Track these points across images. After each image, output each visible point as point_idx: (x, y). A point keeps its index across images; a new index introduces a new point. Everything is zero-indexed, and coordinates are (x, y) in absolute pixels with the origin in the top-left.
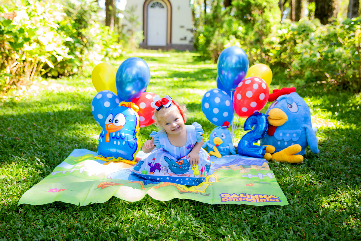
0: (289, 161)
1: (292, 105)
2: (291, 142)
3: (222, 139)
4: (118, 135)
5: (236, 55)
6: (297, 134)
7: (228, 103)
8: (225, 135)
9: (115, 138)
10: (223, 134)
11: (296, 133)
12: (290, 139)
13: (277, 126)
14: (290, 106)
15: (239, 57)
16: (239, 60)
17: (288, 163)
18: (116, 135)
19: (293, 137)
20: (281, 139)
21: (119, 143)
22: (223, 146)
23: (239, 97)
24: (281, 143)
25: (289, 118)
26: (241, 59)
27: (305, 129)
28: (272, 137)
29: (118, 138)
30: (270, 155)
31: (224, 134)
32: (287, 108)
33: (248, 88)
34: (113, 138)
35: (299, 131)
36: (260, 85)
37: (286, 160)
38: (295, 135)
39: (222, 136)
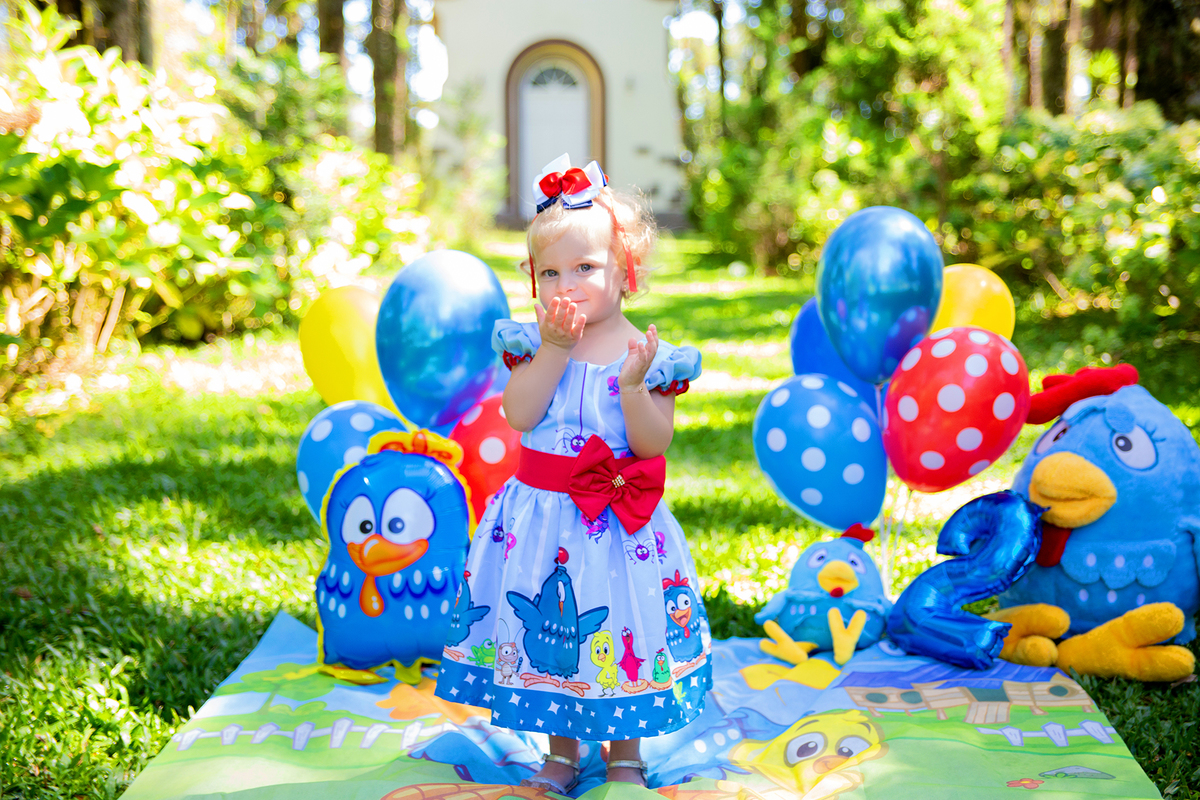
0: (1133, 674)
2: (1137, 592)
4: (418, 578)
6: (1161, 557)
7: (861, 430)
8: (862, 561)
9: (408, 596)
10: (853, 557)
11: (1156, 554)
12: (1131, 580)
13: (1072, 526)
14: (1122, 443)
17: (1130, 681)
18: (407, 584)
19: (1144, 570)
20: (1093, 578)
21: (425, 612)
23: (908, 409)
24: (1091, 594)
25: (1119, 490)
27: (1190, 535)
28: (1054, 571)
29: (418, 591)
30: (1050, 644)
32: (1109, 451)
33: (942, 375)
34: (397, 595)
35: (1169, 545)
36: (994, 362)
37: (1118, 669)
38: (1148, 561)
39: (854, 563)
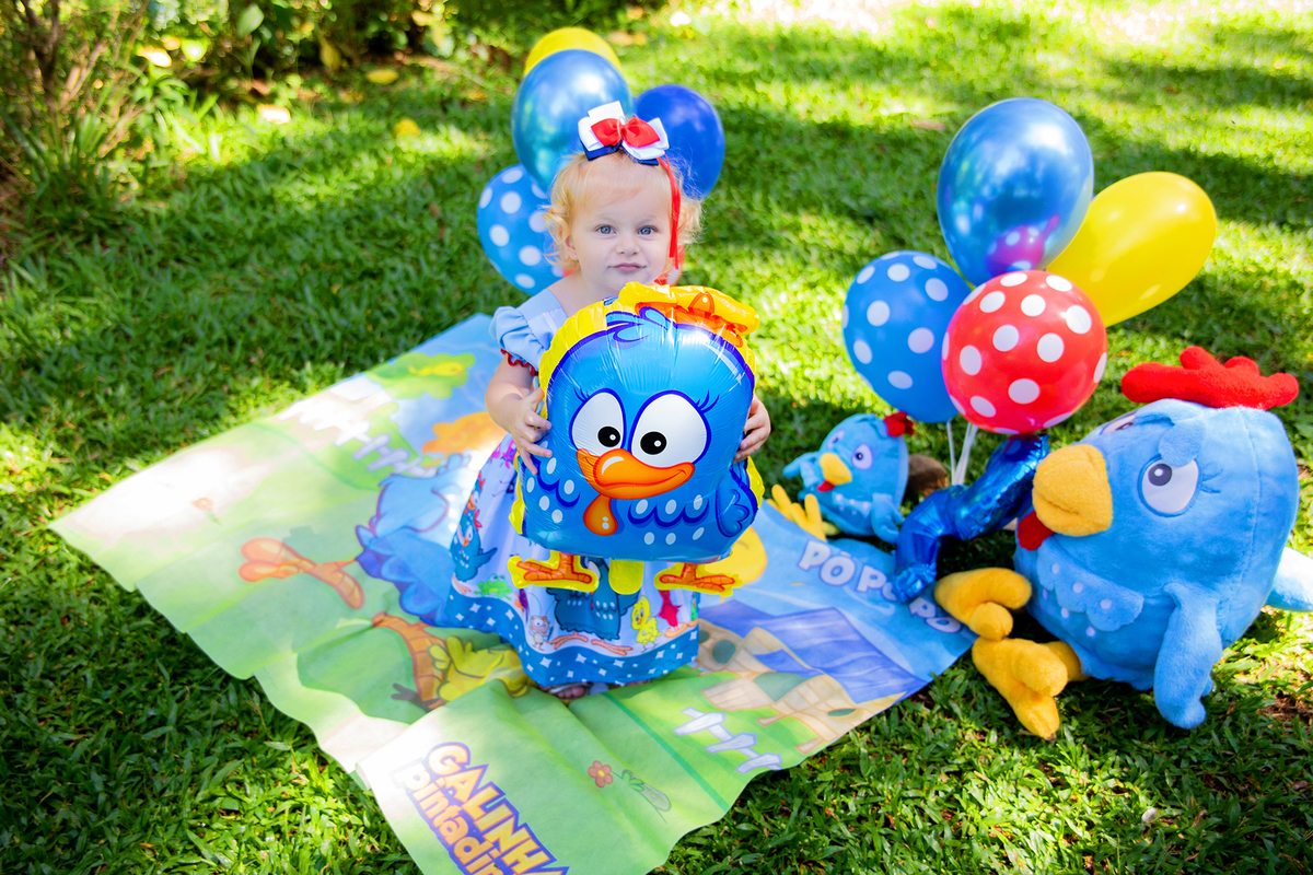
1: (1175, 471)
3: (852, 468)
5: (1022, 149)
6: (1120, 610)
7: (918, 340)
8: (873, 455)
10: (864, 450)
11: (1116, 600)
12: (1080, 609)
13: (1054, 529)
14: (1159, 472)
15: (1033, 158)
16: (1028, 170)
19: (1097, 610)
20: (1049, 585)
22: (847, 496)
25: (1116, 520)
26: (1041, 166)
27: (1172, 604)
31: (871, 449)
32: (1136, 474)
35: (1136, 601)
38: (1106, 605)
39: (858, 456)
